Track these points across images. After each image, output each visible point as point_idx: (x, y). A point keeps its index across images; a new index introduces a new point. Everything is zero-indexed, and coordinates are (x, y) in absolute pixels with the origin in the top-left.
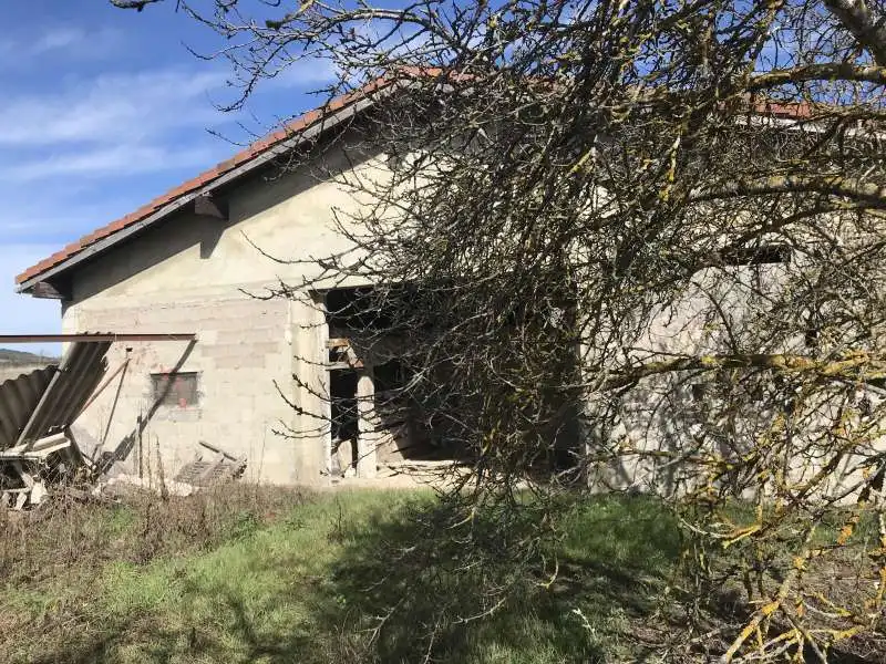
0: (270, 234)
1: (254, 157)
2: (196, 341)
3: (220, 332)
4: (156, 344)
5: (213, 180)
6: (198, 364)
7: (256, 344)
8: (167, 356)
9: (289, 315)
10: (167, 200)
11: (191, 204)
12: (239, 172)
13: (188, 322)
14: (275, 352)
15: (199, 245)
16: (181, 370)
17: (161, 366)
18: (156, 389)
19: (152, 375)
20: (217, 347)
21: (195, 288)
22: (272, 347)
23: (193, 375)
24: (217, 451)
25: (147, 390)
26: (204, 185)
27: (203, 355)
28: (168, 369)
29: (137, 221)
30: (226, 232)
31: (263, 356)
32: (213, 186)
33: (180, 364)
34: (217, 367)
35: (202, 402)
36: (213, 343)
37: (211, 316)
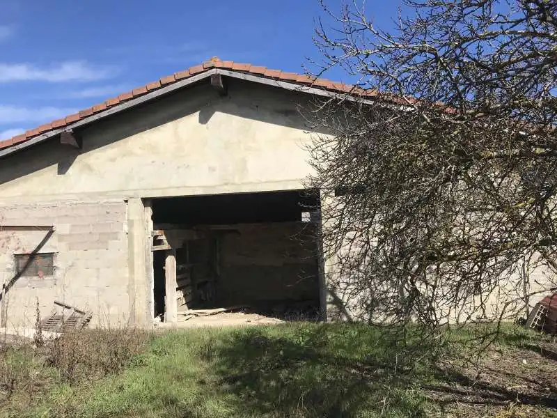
0: (113, 160)
1: (108, 108)
2: (53, 231)
3: (73, 226)
4: (19, 234)
5: (75, 122)
6: (55, 248)
7: (100, 234)
8: (29, 241)
9: (126, 214)
10: (37, 133)
11: (58, 137)
12: (96, 117)
13: (47, 218)
14: (116, 239)
15: (57, 165)
16: (41, 251)
17: (23, 249)
18: (18, 265)
19: (16, 255)
20: (70, 235)
21: (54, 195)
22: (114, 236)
23: (51, 255)
24: (69, 308)
25: (10, 266)
26: (68, 124)
27: (60, 241)
28: (29, 251)
29: (12, 146)
30: (79, 157)
31: (107, 242)
32: (75, 125)
33: (39, 247)
34: (70, 249)
35: (58, 274)
36: (68, 232)
37: (66, 214)
